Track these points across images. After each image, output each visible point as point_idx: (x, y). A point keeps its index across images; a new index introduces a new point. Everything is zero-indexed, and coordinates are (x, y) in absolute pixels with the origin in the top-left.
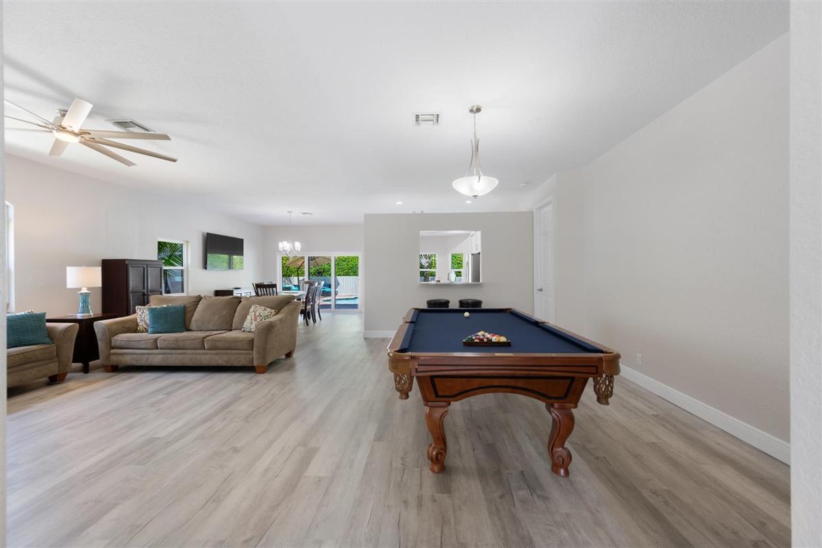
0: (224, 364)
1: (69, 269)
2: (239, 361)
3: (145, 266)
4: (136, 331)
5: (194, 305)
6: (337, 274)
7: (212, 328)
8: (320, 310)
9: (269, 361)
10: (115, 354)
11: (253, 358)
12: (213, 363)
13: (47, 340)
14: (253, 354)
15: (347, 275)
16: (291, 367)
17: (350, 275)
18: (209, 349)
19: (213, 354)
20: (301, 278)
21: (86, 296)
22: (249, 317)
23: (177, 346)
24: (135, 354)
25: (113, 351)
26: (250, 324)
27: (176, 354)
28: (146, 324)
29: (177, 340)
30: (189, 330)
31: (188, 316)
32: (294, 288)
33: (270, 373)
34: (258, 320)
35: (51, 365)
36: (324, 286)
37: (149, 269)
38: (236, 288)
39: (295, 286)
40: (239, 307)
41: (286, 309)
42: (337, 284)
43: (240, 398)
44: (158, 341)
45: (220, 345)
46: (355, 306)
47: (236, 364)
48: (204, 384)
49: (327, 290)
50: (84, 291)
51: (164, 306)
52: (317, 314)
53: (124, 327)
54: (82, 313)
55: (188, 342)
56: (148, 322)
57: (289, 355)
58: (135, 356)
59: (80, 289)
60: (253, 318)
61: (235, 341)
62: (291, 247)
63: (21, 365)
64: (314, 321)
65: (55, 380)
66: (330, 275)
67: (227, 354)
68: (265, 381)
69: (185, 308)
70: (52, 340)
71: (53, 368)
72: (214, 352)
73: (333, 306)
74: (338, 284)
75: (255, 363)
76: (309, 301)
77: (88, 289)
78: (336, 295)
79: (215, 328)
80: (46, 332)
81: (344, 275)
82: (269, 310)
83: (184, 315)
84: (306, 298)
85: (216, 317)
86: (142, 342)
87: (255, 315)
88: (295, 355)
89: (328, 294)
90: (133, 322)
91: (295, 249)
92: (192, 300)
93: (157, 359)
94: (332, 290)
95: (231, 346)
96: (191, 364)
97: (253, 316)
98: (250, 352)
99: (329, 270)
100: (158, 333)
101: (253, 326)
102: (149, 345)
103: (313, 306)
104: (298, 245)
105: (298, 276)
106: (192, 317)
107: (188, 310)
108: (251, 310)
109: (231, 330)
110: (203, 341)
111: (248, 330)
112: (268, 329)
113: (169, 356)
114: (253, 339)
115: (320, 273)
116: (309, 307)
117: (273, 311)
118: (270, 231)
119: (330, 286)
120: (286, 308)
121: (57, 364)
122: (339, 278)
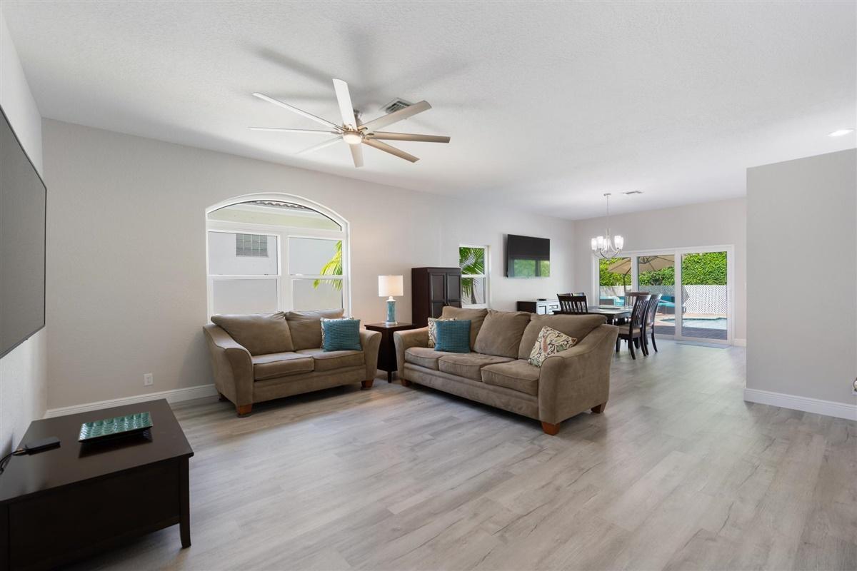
0: (503, 407)
1: (380, 277)
2: (520, 409)
3: (445, 274)
4: (427, 346)
5: (479, 321)
6: (685, 282)
7: (495, 353)
8: (655, 335)
9: (560, 419)
10: (407, 368)
11: (538, 408)
12: (490, 403)
13: (358, 346)
14: (538, 402)
15: (702, 283)
16: (599, 435)
17: (707, 283)
18: (486, 383)
19: (490, 390)
20: (628, 288)
21: (392, 304)
22: (537, 344)
23: (454, 371)
24: (421, 372)
25: (406, 365)
26: (538, 354)
27: (454, 380)
28: (434, 338)
29: (455, 363)
30: (472, 351)
31: (473, 333)
32: (618, 300)
33: (563, 437)
34: (549, 351)
35: (361, 371)
36: (662, 298)
37: (449, 277)
38: (541, 300)
39: (620, 298)
40: (527, 328)
41: (590, 338)
42: (685, 297)
43: (511, 476)
44: (440, 361)
45: (497, 379)
46: (721, 334)
47: (516, 411)
48: (477, 430)
49: (668, 304)
50: (391, 299)
51: (451, 320)
52: (650, 341)
53: (415, 340)
54: (389, 321)
55: (465, 369)
56: (436, 335)
57: (597, 410)
58: (421, 374)
59: (387, 298)
60: (542, 346)
61: (515, 378)
62: (609, 243)
63: (338, 368)
64: (646, 352)
65: (366, 385)
66: (673, 283)
67: (506, 394)
68: (553, 452)
69: (470, 323)
70: (362, 347)
71: (362, 374)
72: (491, 387)
73: (678, 331)
74: (688, 296)
75: (541, 418)
76: (636, 322)
77: (394, 298)
78: (683, 312)
79: (499, 354)
80: (358, 338)
81: (696, 283)
82: (564, 337)
83: (469, 333)
84: (632, 318)
85: (500, 339)
86: (427, 360)
87: (545, 342)
88: (608, 411)
89: (671, 311)
90: (425, 335)
91: (614, 247)
92: (478, 315)
93: (438, 383)
94: (677, 305)
95: (508, 383)
96: (468, 397)
97: (542, 343)
98: (535, 398)
99: (672, 276)
100: (443, 350)
101: (542, 359)
102: (431, 365)
103: (643, 331)
104: (619, 241)
105: (624, 284)
106: (477, 334)
107: (474, 325)
108: (541, 334)
109: (517, 359)
110: (480, 371)
111: (535, 363)
112: (559, 369)
113: (449, 381)
114: (538, 380)
115: (656, 281)
116: (636, 331)
117: (570, 339)
118: (582, 226)
119: (672, 300)
120: (590, 335)
121: (365, 370)
122: (687, 287)
